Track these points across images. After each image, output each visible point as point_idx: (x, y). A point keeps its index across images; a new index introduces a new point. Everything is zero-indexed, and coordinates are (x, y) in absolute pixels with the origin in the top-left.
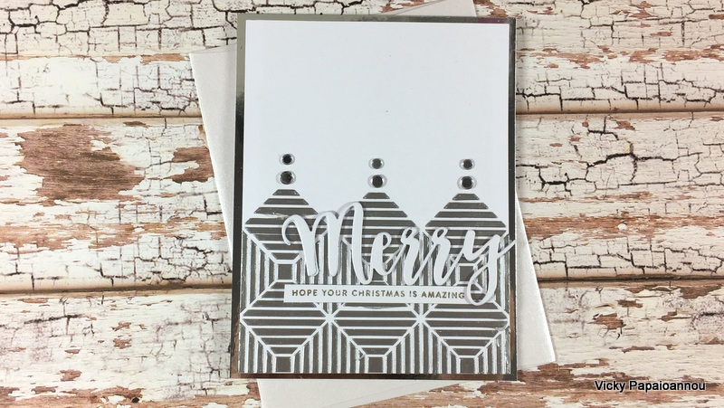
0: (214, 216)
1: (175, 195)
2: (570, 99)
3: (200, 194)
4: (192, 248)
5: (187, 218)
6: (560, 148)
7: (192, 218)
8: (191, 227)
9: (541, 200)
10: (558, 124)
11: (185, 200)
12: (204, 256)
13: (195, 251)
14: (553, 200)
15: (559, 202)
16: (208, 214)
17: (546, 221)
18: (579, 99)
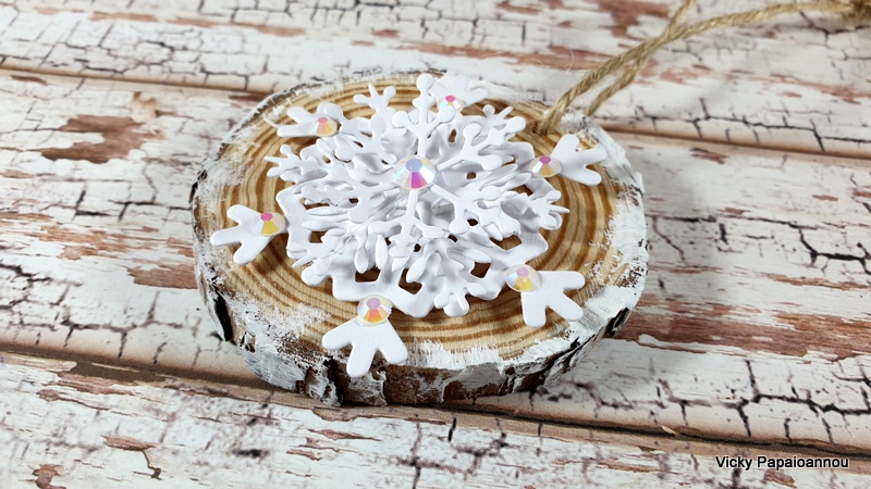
0: (89, 218)
1: (31, 177)
2: (836, 139)
3: (81, 180)
4: (10, 267)
5: (32, 215)
6: (833, 203)
7: (42, 217)
8: (30, 231)
9: (815, 283)
10: (820, 167)
11: (48, 185)
12: (26, 284)
13: (13, 273)
14: (843, 286)
15: (857, 292)
16: (79, 213)
17: (836, 323)
18: (854, 140)
